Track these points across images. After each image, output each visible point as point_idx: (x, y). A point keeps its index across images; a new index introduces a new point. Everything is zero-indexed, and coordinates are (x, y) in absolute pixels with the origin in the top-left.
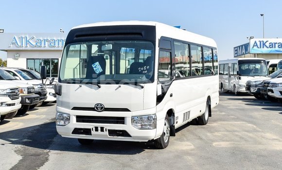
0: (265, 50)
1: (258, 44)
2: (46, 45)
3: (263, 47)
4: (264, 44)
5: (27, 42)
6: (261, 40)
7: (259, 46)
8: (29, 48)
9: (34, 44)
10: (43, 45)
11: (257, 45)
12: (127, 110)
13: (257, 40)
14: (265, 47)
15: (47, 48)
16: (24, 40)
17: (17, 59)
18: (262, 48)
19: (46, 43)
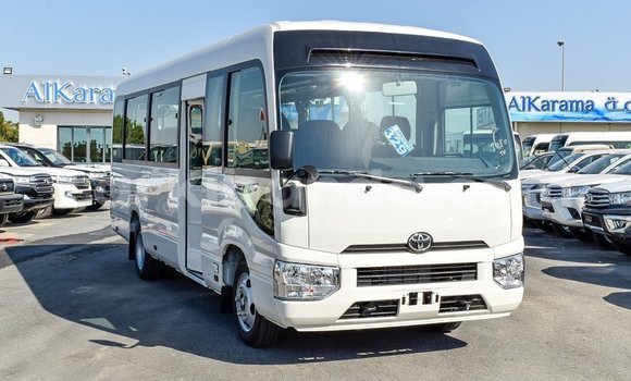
0: (533, 115)
1: (520, 102)
2: (95, 101)
3: (529, 110)
4: (530, 103)
5: (58, 93)
6: (525, 94)
7: (521, 108)
8: (61, 104)
9: (71, 97)
10: (88, 100)
11: (516, 105)
12: (481, 245)
13: (518, 95)
14: (532, 109)
15: (97, 106)
16: (51, 88)
17: (39, 127)
18: (526, 112)
19: (95, 95)
